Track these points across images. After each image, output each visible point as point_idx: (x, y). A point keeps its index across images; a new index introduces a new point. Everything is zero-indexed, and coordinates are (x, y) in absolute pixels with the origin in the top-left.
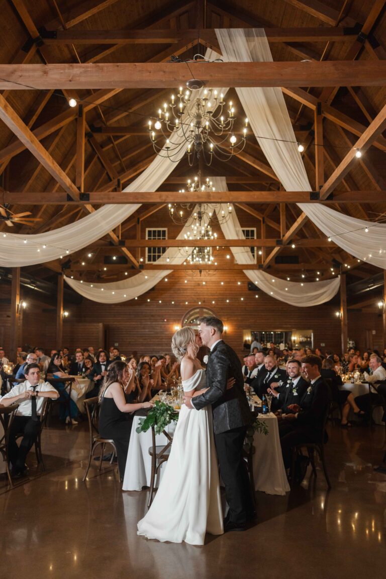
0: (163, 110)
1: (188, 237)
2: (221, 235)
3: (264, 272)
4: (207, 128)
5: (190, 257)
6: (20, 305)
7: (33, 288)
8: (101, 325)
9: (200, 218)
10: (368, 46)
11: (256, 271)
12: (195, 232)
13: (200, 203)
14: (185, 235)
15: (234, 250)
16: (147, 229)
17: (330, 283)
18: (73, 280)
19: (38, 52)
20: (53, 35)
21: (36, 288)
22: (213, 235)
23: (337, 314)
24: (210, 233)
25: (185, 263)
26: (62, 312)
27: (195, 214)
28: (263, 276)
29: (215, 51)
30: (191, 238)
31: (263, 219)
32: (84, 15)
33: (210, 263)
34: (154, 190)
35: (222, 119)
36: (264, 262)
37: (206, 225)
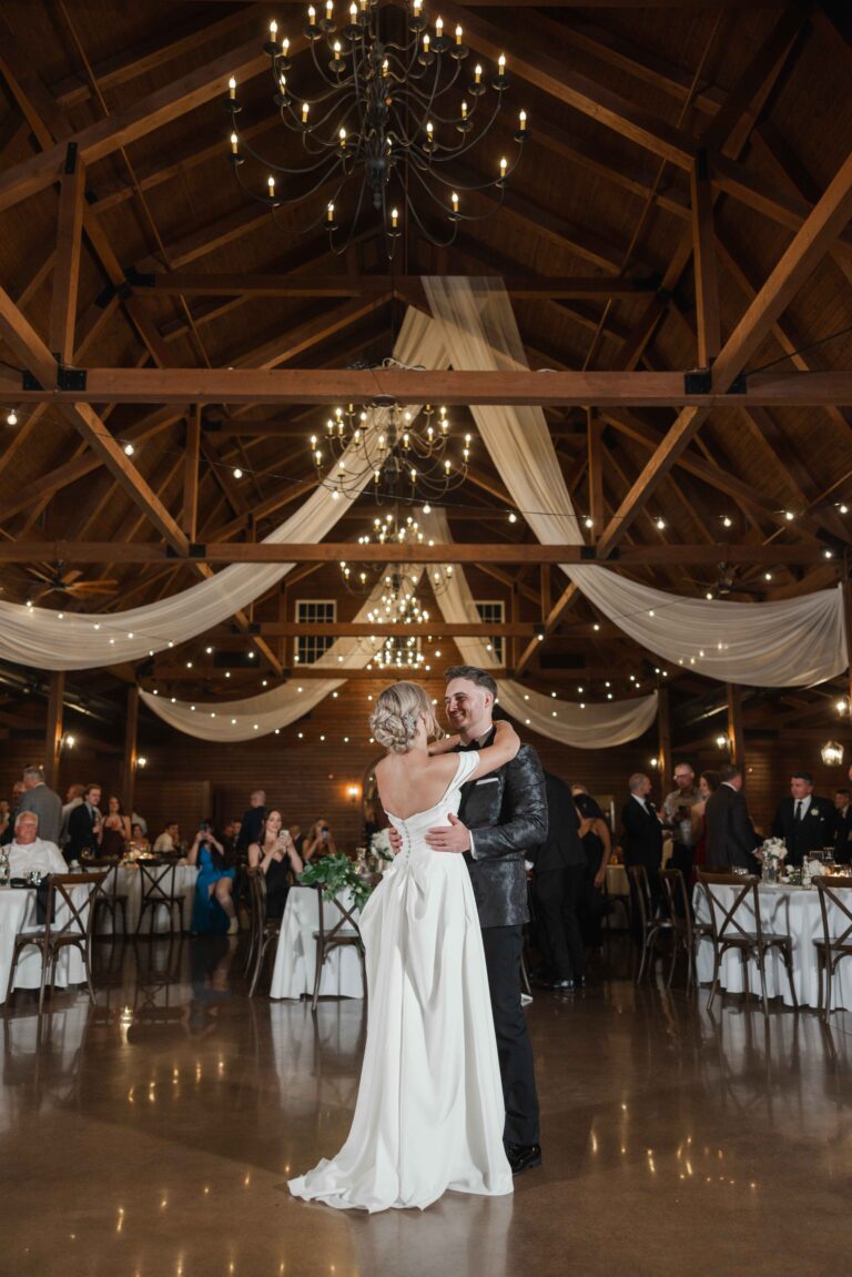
0: (334, 419)
1: (376, 619)
2: (437, 615)
3: (517, 685)
4: (406, 445)
5: (380, 655)
6: (62, 741)
7: (83, 711)
8: (206, 785)
9: (396, 585)
10: (673, 308)
11: (503, 683)
12: (388, 609)
13: (397, 563)
14: (371, 615)
15: (460, 642)
16: (298, 602)
17: (639, 704)
18: (158, 698)
19: (122, 307)
20: (147, 280)
21: (88, 713)
22: (421, 615)
24: (416, 611)
25: (369, 667)
26: (133, 759)
27: (388, 579)
28: (515, 689)
29: (421, 310)
30: (380, 621)
31: (516, 585)
32: (203, 248)
33: (416, 666)
34: (316, 541)
35: (430, 431)
36: (517, 664)
37: (408, 597)
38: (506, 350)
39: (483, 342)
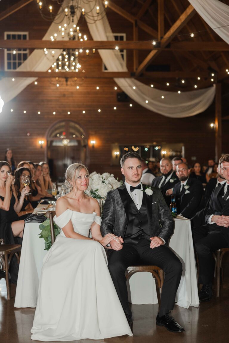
1: (56, 39)
3: (136, 81)
5: (55, 64)
11: (128, 80)
12: (63, 34)
14: (51, 37)
16: (6, 33)
17: (205, 92)
22: (82, 37)
23: (212, 125)
24: (80, 35)
25: (50, 71)
27: (67, 10)
28: (136, 84)
31: (136, 22)
33: (77, 71)
36: (137, 69)
37: (75, 26)
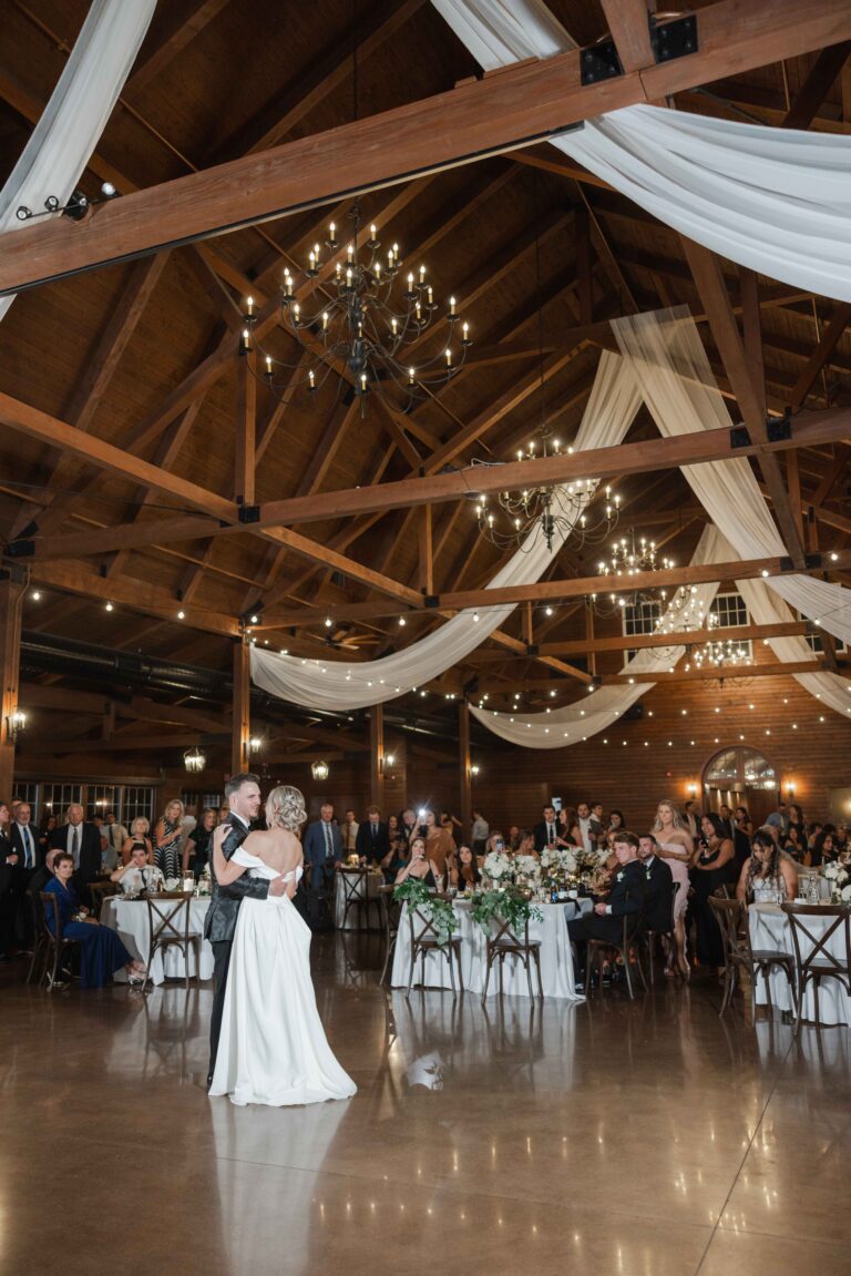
3: (834, 676)
6: (383, 760)
11: (819, 675)
18: (483, 712)
25: (677, 671)
26: (468, 768)
28: (834, 681)
29: (613, 352)
38: (696, 377)
39: (671, 372)
